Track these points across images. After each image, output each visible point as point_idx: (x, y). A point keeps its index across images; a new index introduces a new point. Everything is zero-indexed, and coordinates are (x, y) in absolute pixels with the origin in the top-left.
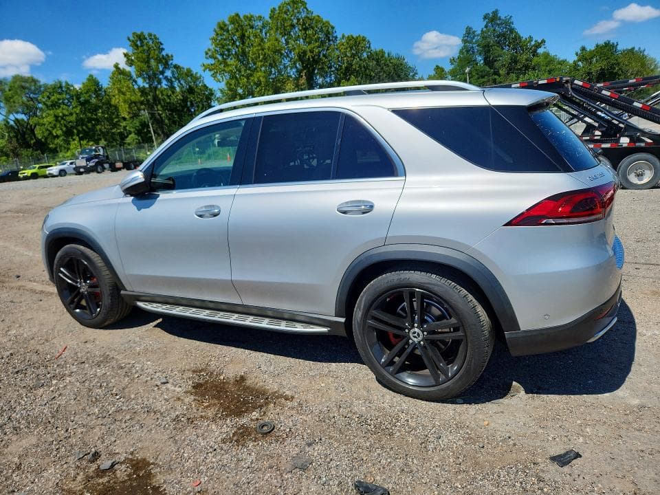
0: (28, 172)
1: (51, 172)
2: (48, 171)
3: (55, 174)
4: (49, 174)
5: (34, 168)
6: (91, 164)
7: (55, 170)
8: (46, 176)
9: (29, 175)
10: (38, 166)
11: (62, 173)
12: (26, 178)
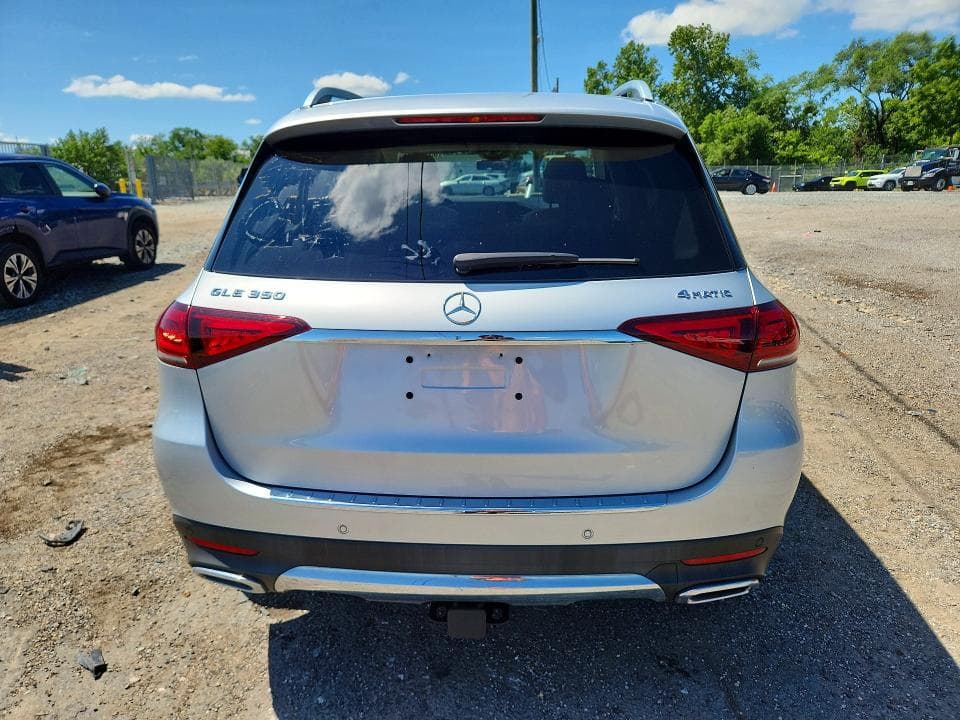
0: (843, 180)
1: (873, 182)
2: (870, 181)
3: (879, 186)
4: (870, 185)
5: (855, 174)
6: (928, 175)
7: (878, 180)
8: (866, 189)
9: (843, 184)
10: (860, 171)
11: (889, 185)
12: (839, 188)
